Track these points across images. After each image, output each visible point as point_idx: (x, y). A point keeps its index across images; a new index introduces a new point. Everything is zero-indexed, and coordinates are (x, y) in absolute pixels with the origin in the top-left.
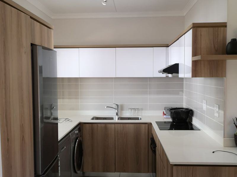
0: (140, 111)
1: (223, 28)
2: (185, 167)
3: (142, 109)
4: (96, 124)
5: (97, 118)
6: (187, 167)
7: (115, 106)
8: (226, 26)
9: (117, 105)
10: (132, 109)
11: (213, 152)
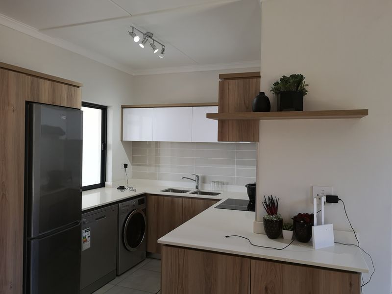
0: (225, 185)
1: (255, 79)
2: (175, 248)
3: (227, 184)
4: (162, 197)
5: (174, 191)
6: (177, 249)
7: (195, 178)
8: (259, 77)
9: (197, 176)
10: (215, 182)
11: (227, 237)
